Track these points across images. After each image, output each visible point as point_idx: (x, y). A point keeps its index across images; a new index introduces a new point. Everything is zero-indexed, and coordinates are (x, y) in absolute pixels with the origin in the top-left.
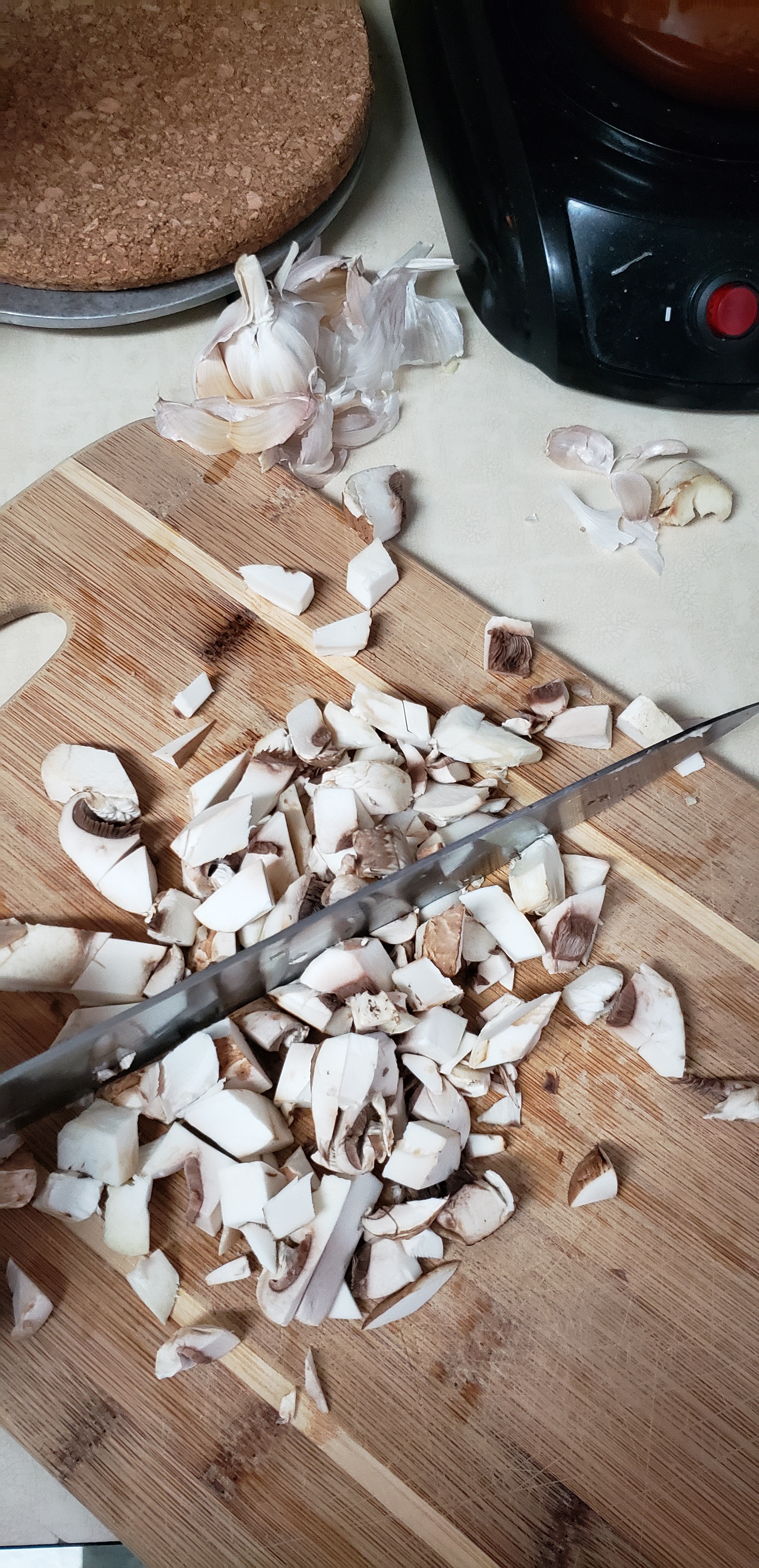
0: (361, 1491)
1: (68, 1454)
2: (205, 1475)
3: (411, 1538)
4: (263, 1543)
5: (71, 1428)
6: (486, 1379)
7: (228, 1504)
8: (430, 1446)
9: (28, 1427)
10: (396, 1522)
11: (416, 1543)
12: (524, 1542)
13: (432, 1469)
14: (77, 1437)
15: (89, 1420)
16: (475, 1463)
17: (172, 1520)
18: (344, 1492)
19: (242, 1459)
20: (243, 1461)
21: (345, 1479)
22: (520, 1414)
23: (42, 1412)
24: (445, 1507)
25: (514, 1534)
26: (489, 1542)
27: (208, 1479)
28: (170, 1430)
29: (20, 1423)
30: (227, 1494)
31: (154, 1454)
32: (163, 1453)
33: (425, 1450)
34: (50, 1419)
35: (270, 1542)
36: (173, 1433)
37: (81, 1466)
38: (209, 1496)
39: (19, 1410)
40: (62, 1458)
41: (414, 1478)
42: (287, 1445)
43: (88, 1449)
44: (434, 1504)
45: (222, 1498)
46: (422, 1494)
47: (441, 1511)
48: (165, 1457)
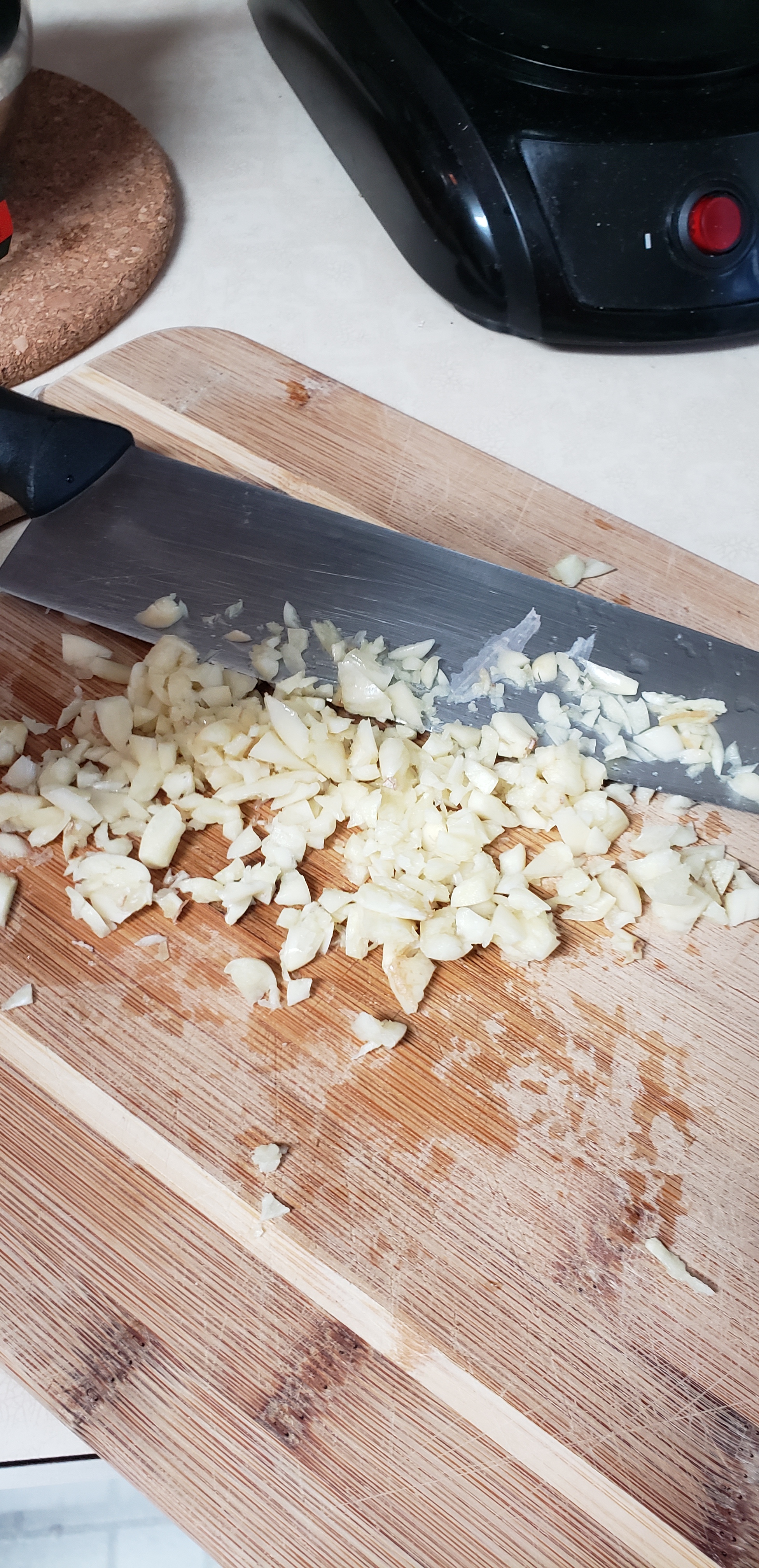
0: (467, 1427)
1: (84, 1392)
2: (264, 1414)
3: (539, 1487)
4: (343, 1498)
5: (87, 1360)
6: (619, 1281)
7: (293, 1448)
8: (554, 1367)
9: (32, 1361)
10: (518, 1467)
11: (545, 1491)
12: (691, 1487)
13: (559, 1395)
14: (96, 1372)
15: (112, 1350)
16: (615, 1386)
17: (221, 1471)
18: (446, 1430)
19: (310, 1393)
20: (312, 1395)
21: (446, 1413)
22: (668, 1325)
23: (51, 1341)
24: (580, 1443)
25: (676, 1477)
26: (645, 1487)
27: (267, 1419)
28: (215, 1360)
29: (21, 1355)
30: (292, 1437)
31: (196, 1390)
32: (207, 1389)
33: (549, 1373)
34: (59, 1349)
35: (352, 1497)
36: (220, 1363)
37: (102, 1408)
38: (270, 1439)
39: (19, 1339)
40: (77, 1398)
41: (537, 1409)
42: (369, 1374)
43: (109, 1386)
44: (566, 1441)
45: (287, 1442)
46: (549, 1428)
47: (576, 1449)
48: (209, 1392)
